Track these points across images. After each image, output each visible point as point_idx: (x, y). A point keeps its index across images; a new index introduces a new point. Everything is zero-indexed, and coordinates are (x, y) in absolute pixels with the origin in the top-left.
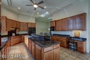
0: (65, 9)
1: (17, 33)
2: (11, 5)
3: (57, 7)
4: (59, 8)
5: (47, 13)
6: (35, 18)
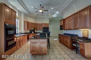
0: (73, 5)
1: (35, 32)
2: (30, 13)
3: (64, 5)
4: (66, 5)
5: (57, 12)
6: (49, 19)
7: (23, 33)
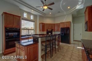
7: (38, 34)
